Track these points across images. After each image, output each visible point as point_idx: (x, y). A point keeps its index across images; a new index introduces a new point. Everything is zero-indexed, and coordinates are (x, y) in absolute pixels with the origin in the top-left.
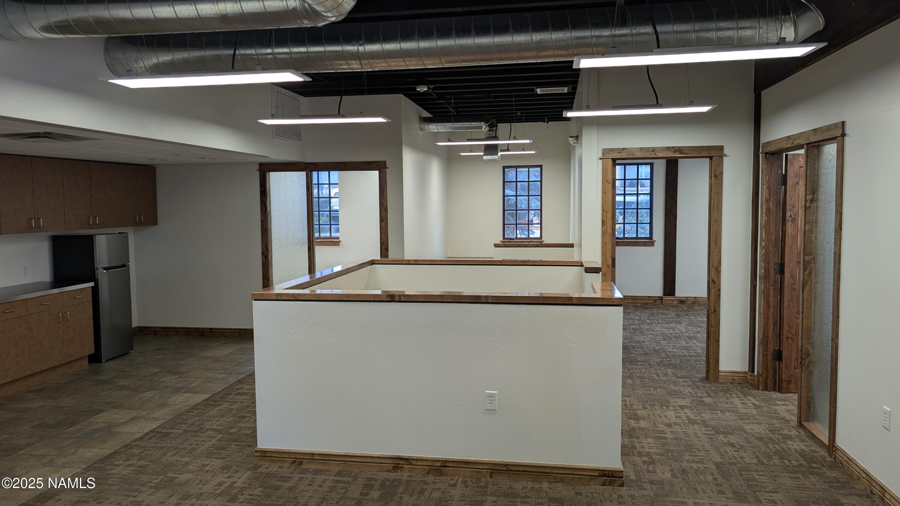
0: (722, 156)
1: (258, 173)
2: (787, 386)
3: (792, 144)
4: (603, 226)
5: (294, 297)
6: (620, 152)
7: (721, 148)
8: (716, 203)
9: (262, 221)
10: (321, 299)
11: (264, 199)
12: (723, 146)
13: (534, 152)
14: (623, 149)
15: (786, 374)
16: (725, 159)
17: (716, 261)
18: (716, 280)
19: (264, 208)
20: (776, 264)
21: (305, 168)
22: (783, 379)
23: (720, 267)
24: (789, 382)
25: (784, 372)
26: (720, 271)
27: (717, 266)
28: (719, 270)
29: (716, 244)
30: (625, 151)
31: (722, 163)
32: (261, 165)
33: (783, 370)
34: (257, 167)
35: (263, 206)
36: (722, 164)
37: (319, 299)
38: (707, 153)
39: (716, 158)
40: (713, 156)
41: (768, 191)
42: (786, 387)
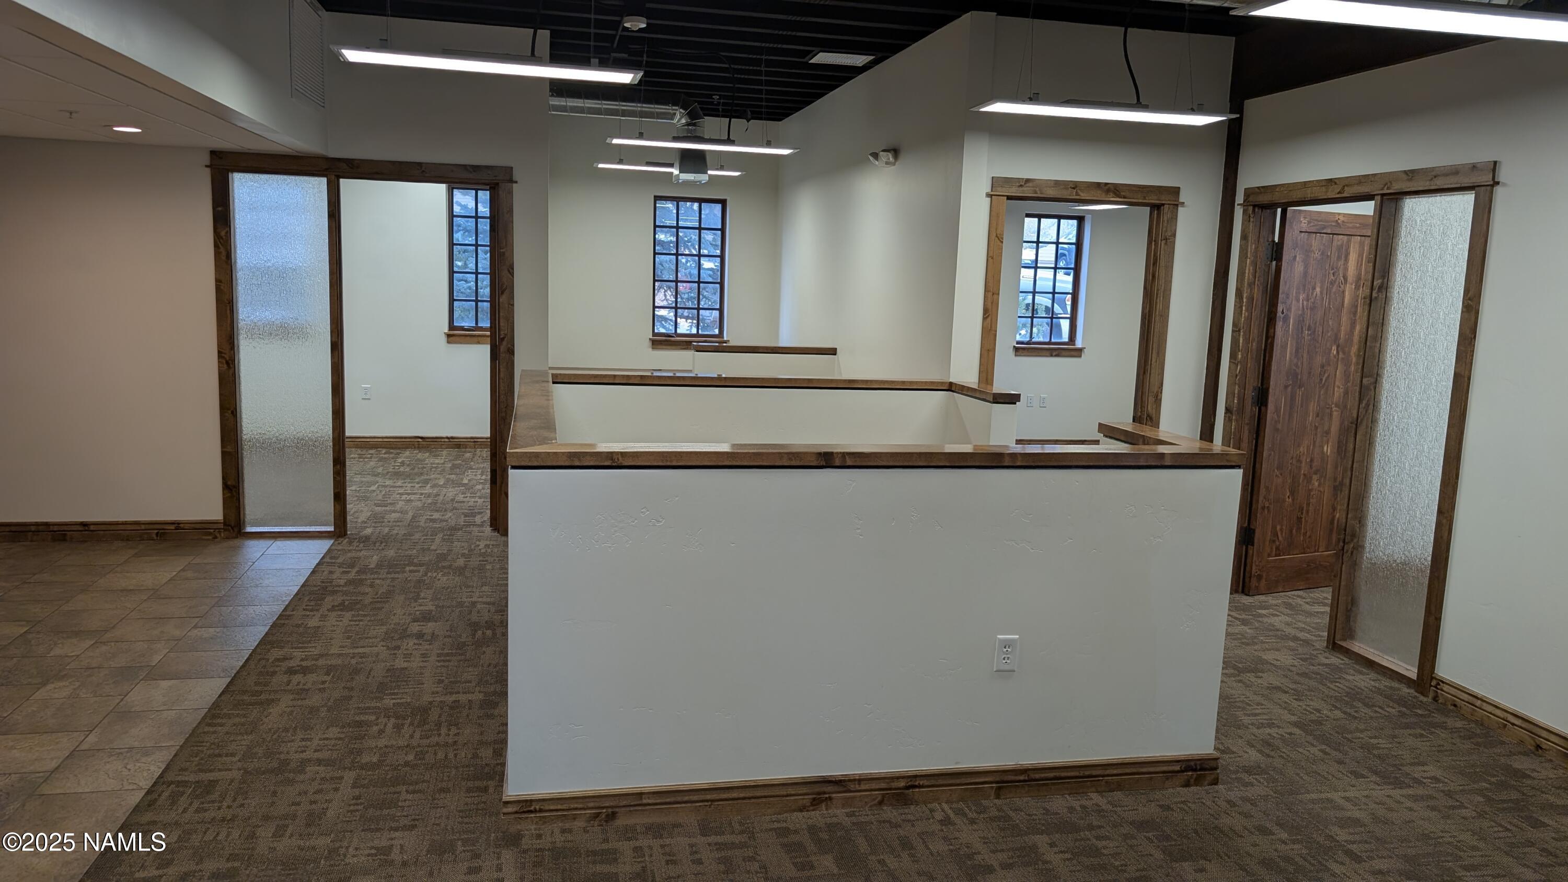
0: (1177, 205)
1: (207, 173)
2: (1257, 585)
3: (1339, 193)
4: (985, 319)
5: (612, 459)
6: (1021, 186)
7: (1176, 191)
8: (1163, 285)
9: (218, 281)
10: (674, 464)
11: (223, 233)
12: (1179, 188)
13: (737, 174)
14: (1028, 181)
15: (1257, 566)
16: (1180, 209)
17: (1156, 383)
18: (1154, 416)
19: (224, 253)
20: (1254, 389)
21: (326, 169)
22: (1253, 573)
23: (1161, 393)
24: (1259, 578)
25: (1256, 561)
26: (1161, 400)
27: (1157, 392)
28: (1159, 398)
29: (1158, 353)
30: (1030, 184)
31: (1174, 218)
32: (214, 153)
33: (1254, 559)
34: (206, 159)
35: (222, 249)
36: (1176, 219)
37: (669, 464)
38: (1156, 197)
39: (1169, 208)
40: (1163, 205)
41: (1253, 270)
42: (1255, 586)
